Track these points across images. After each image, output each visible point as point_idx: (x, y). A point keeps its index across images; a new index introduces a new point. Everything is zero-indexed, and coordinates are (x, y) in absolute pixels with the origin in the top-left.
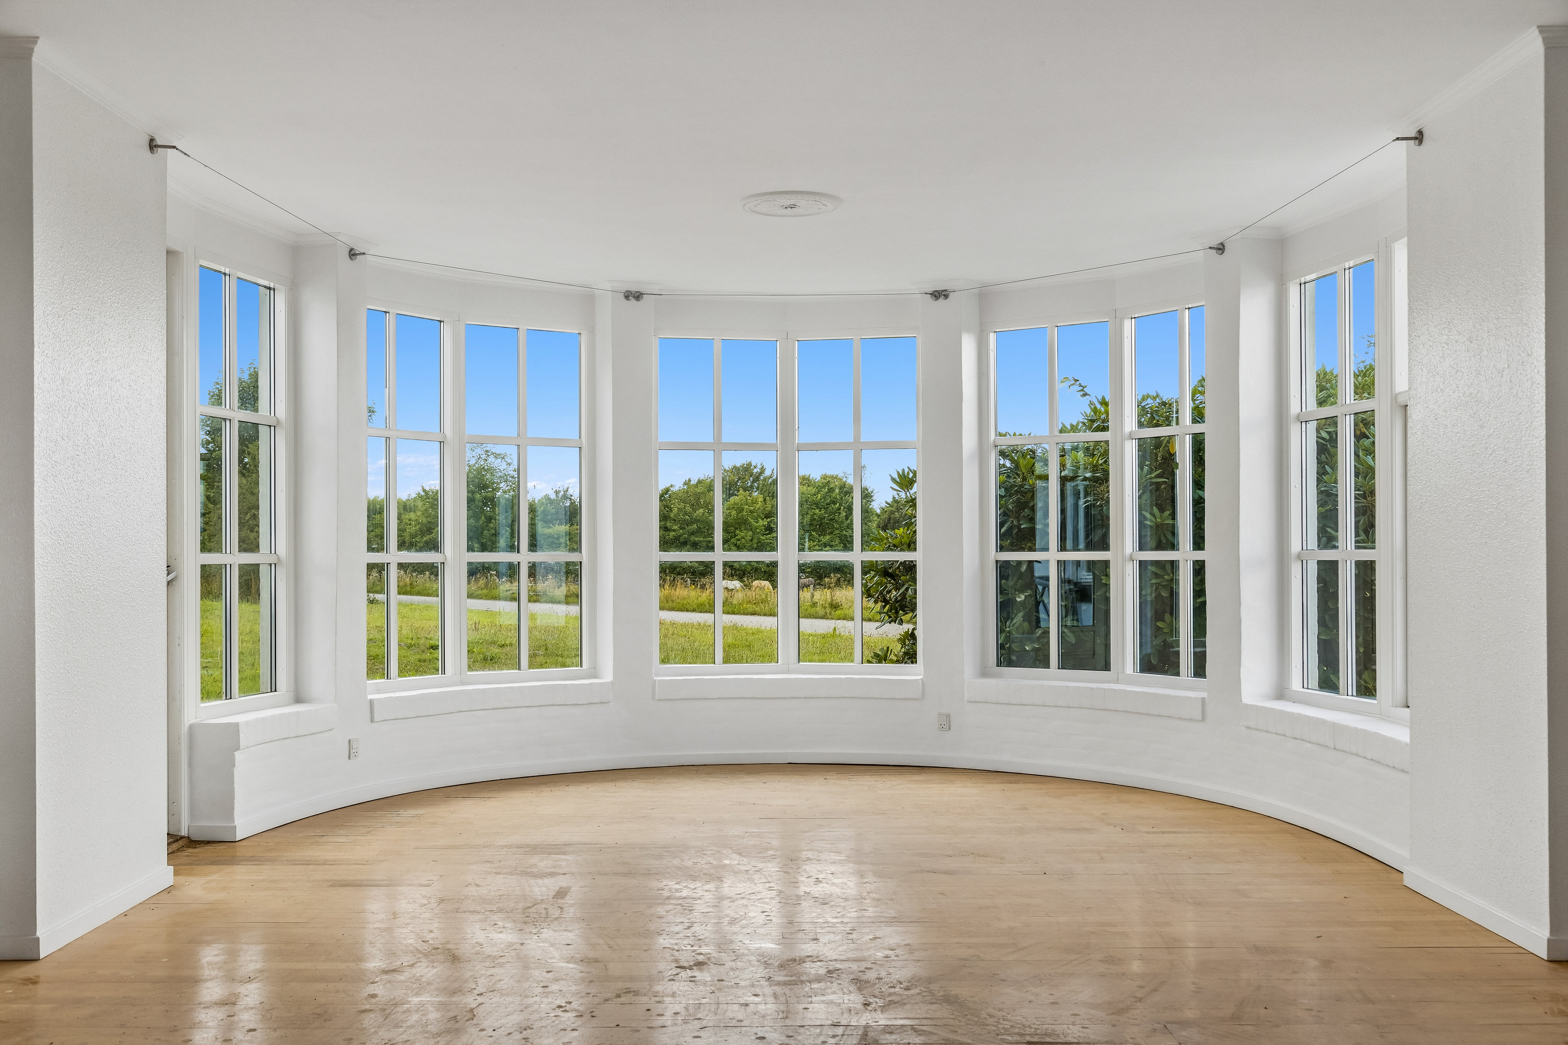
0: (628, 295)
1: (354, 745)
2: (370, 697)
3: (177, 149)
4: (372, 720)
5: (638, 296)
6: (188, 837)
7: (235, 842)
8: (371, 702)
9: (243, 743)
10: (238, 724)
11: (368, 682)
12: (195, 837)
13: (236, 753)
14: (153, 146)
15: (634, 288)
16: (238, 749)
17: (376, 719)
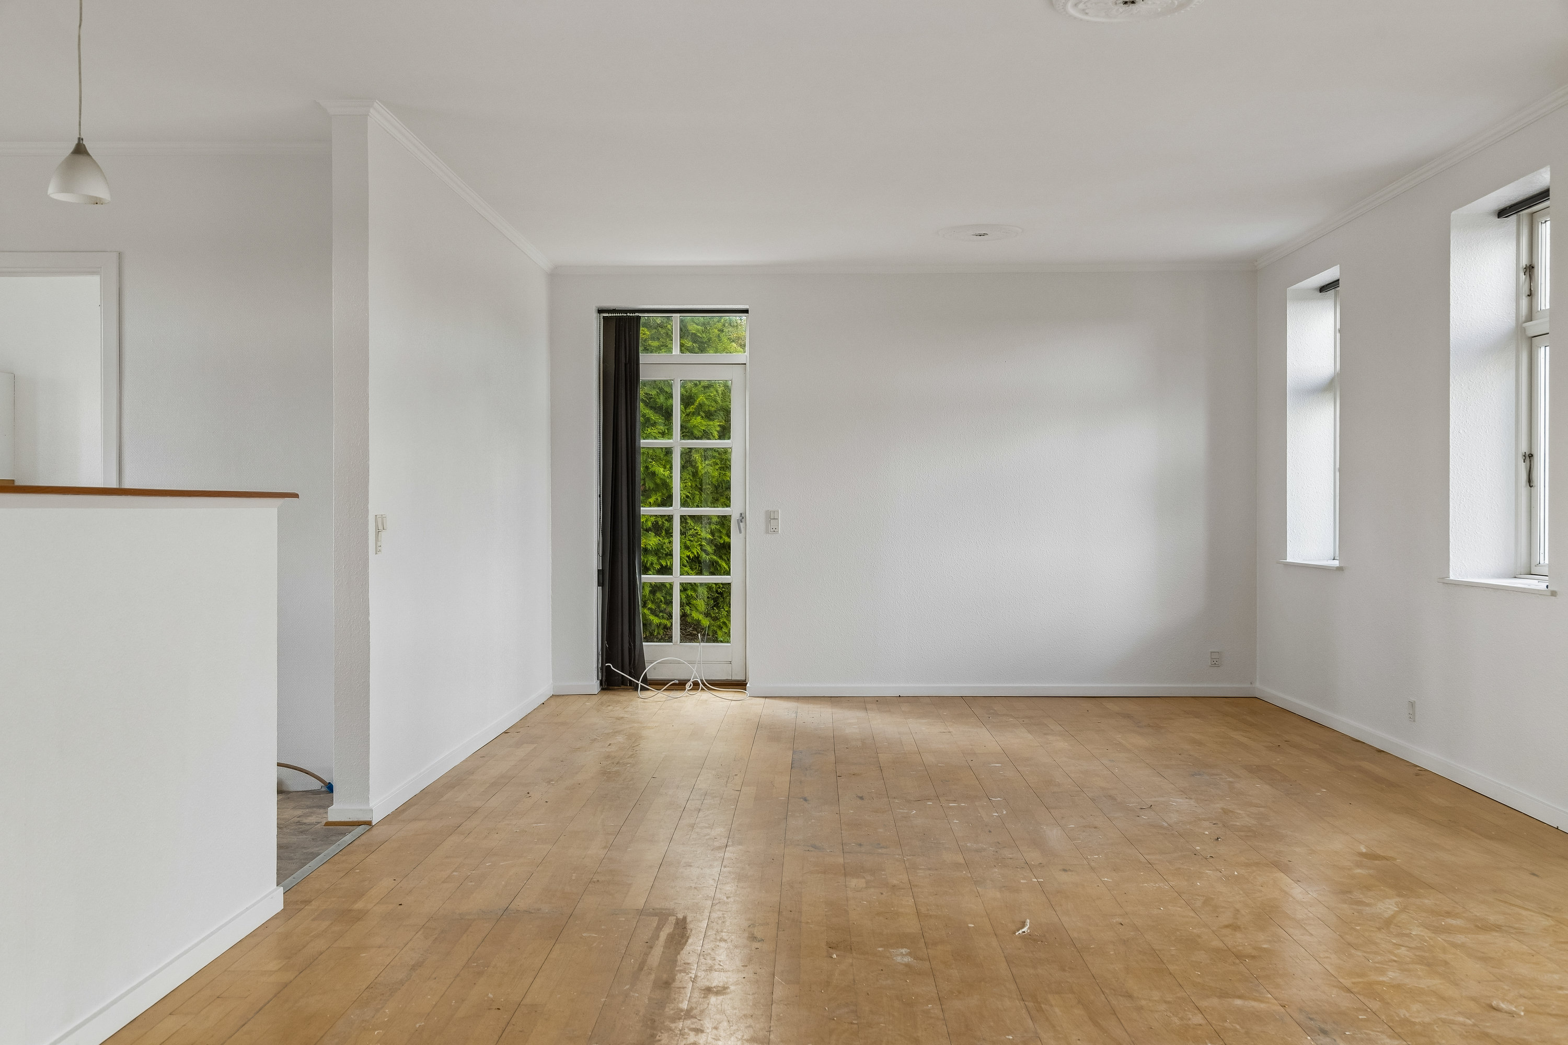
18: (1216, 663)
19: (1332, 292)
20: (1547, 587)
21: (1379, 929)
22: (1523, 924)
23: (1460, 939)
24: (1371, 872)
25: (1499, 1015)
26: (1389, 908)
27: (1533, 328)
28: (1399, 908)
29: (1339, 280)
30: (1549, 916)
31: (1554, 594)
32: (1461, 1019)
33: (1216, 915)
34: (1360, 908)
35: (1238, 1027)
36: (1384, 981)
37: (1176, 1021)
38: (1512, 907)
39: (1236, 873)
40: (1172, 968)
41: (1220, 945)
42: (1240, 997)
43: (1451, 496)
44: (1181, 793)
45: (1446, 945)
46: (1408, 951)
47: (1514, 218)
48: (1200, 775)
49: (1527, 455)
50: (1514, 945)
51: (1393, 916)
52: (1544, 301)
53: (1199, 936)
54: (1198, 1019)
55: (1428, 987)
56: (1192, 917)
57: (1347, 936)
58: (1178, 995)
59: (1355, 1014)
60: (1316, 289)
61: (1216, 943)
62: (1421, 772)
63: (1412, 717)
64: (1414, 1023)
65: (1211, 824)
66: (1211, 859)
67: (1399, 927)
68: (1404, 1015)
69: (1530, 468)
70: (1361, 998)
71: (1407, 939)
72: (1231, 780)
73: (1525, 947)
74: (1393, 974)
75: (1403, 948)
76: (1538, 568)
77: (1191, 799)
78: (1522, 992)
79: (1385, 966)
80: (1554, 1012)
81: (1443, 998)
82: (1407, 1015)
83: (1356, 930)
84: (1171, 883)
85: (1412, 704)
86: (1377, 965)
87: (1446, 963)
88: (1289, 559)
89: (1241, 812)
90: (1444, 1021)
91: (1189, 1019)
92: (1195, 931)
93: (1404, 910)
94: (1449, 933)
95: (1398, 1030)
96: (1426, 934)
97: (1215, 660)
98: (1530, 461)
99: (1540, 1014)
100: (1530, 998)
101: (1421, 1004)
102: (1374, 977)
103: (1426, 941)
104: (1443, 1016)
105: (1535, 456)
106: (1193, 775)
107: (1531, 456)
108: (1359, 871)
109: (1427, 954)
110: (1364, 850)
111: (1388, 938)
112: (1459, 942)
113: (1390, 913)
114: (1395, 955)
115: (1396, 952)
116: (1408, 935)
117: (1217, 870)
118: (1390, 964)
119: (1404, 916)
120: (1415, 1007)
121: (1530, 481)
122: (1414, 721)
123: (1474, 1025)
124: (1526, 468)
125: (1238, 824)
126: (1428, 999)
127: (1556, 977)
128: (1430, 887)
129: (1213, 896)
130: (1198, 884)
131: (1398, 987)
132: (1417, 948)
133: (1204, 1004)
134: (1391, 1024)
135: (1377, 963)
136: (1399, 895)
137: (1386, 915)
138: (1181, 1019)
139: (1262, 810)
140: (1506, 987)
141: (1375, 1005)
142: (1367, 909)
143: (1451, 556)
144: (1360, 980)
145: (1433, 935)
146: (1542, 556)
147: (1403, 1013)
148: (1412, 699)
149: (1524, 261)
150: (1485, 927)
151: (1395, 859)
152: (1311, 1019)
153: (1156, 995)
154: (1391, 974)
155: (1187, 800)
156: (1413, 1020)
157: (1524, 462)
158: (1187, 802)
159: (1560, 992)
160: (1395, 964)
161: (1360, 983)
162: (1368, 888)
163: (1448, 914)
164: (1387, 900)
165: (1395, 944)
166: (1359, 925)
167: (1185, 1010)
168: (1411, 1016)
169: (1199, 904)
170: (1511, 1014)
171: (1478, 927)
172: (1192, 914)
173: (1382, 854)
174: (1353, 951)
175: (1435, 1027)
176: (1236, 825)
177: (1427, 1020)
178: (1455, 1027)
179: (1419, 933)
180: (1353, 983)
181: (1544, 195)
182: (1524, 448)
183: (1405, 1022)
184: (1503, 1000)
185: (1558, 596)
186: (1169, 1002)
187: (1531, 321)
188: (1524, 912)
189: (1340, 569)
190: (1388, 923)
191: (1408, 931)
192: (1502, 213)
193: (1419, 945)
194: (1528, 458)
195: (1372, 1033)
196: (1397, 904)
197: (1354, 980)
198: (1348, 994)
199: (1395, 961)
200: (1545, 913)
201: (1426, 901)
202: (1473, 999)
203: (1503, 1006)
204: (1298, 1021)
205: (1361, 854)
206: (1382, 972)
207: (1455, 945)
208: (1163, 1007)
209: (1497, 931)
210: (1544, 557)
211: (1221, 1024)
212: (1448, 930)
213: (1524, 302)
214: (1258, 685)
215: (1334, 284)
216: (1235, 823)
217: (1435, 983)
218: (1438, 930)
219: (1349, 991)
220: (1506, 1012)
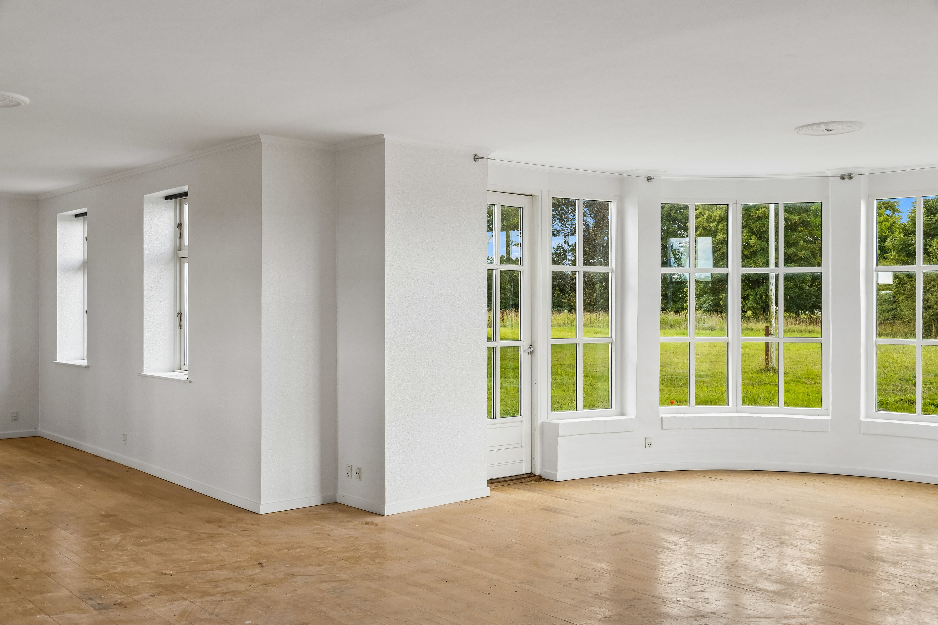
0: (843, 177)
1: (649, 441)
2: (661, 416)
3: (485, 158)
4: (662, 428)
5: (850, 177)
6: (540, 476)
7: (557, 481)
8: (662, 418)
9: (561, 434)
10: (559, 424)
11: (660, 407)
12: (543, 477)
13: (559, 438)
14: (476, 158)
15: (847, 172)
16: (559, 436)
17: (664, 428)
18: (15, 419)
19: (82, 218)
20: (187, 378)
21: (113, 549)
22: (176, 536)
23: (149, 547)
24: (108, 523)
25: (166, 576)
26: (117, 539)
27: (182, 253)
28: (121, 538)
29: (86, 213)
30: (186, 531)
31: (190, 382)
32: (150, 581)
33: (33, 557)
34: (103, 541)
35: (51, 605)
36: (116, 572)
37: (20, 609)
38: (171, 529)
39: (40, 535)
40: (13, 586)
41: (37, 570)
42: (50, 592)
43: (144, 333)
44: (3, 497)
45: (143, 551)
46: (126, 557)
47: (172, 201)
48: (13, 485)
49: (179, 313)
50: (172, 546)
51: (119, 543)
52: (186, 241)
53: (25, 568)
54: (31, 606)
55: (136, 570)
56: (21, 560)
57: (99, 555)
58: (19, 597)
59: (104, 588)
60: (73, 215)
61: (35, 570)
62: (129, 469)
63: (125, 442)
64: (131, 587)
65: (24, 512)
66: (26, 530)
67: (122, 547)
68: (126, 584)
69: (180, 319)
70: (107, 581)
71: (126, 551)
72: (31, 486)
73: (176, 546)
74: (121, 568)
75: (124, 556)
76: (184, 367)
77: (10, 499)
78: (175, 565)
79: (117, 565)
80: (188, 571)
81: (142, 574)
82: (127, 584)
83: (103, 552)
84: (7, 545)
85: (125, 436)
86: (113, 566)
87: (143, 559)
88: (59, 361)
89: (39, 503)
90: (143, 584)
91: (27, 607)
92: (23, 566)
93: (124, 538)
94: (144, 546)
95: (124, 591)
96: (134, 548)
97: (14, 418)
98: (180, 316)
99: (182, 572)
100: (178, 567)
101: (133, 578)
102: (112, 571)
103: (134, 551)
104: (142, 581)
105: (182, 314)
106: (9, 486)
107: (181, 314)
108: (102, 524)
109: (135, 557)
110: (104, 513)
111: (117, 553)
112: (149, 549)
113: (118, 541)
114: (121, 560)
115: (121, 558)
116: (126, 550)
117: (30, 535)
118: (119, 564)
119: (124, 542)
120: (131, 580)
121: (180, 325)
122: (126, 444)
123: (155, 582)
124: (179, 319)
125: (38, 509)
126: (136, 576)
127: (189, 556)
128: (136, 526)
129: (30, 548)
130: (21, 543)
131: (123, 573)
132: (130, 555)
133: (33, 599)
134: (120, 590)
135: (113, 565)
136: (121, 533)
137: (116, 543)
138: (23, 607)
139: (50, 500)
140: (168, 564)
141: (113, 583)
142: (107, 542)
143: (144, 362)
144: (106, 573)
145: (137, 548)
146: (186, 361)
147: (125, 584)
148: (125, 433)
149: (178, 222)
150: (159, 540)
151: (118, 515)
152: (85, 595)
153: (8, 600)
154: (119, 568)
155: (8, 500)
156: (130, 586)
157: (178, 316)
158: (8, 501)
159: (190, 562)
160: (121, 563)
161: (105, 575)
162: (106, 531)
163: (144, 537)
164: (116, 535)
165: (120, 555)
166: (104, 549)
167: (24, 603)
168: (129, 584)
169: (23, 553)
170: (171, 575)
171: (157, 540)
172: (21, 559)
173: (112, 514)
174: (102, 562)
175: (139, 587)
176: (37, 510)
177: (136, 584)
178: (147, 585)
179: (131, 548)
180: (103, 576)
181: (185, 194)
182: (178, 310)
183: (127, 587)
184: (167, 570)
185: (192, 383)
186: (15, 602)
187: (181, 250)
188: (176, 531)
189: (87, 367)
190: (117, 546)
191: (126, 548)
192: (168, 198)
193: (131, 553)
194: (179, 315)
195: (112, 595)
196: (120, 537)
197: (103, 574)
198: (101, 581)
199: (121, 562)
200: (185, 529)
201: (134, 533)
202: (155, 572)
203: (167, 572)
204: (79, 597)
205: (103, 516)
206: (115, 568)
207: (147, 551)
208: (12, 604)
209: (165, 541)
210: (186, 362)
211: (43, 605)
212: (144, 544)
213: (178, 240)
214: (39, 429)
215: (84, 214)
216: (36, 509)
217: (139, 568)
218: (139, 545)
219: (101, 579)
220: (168, 575)
